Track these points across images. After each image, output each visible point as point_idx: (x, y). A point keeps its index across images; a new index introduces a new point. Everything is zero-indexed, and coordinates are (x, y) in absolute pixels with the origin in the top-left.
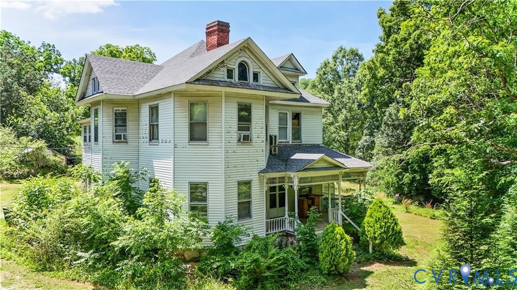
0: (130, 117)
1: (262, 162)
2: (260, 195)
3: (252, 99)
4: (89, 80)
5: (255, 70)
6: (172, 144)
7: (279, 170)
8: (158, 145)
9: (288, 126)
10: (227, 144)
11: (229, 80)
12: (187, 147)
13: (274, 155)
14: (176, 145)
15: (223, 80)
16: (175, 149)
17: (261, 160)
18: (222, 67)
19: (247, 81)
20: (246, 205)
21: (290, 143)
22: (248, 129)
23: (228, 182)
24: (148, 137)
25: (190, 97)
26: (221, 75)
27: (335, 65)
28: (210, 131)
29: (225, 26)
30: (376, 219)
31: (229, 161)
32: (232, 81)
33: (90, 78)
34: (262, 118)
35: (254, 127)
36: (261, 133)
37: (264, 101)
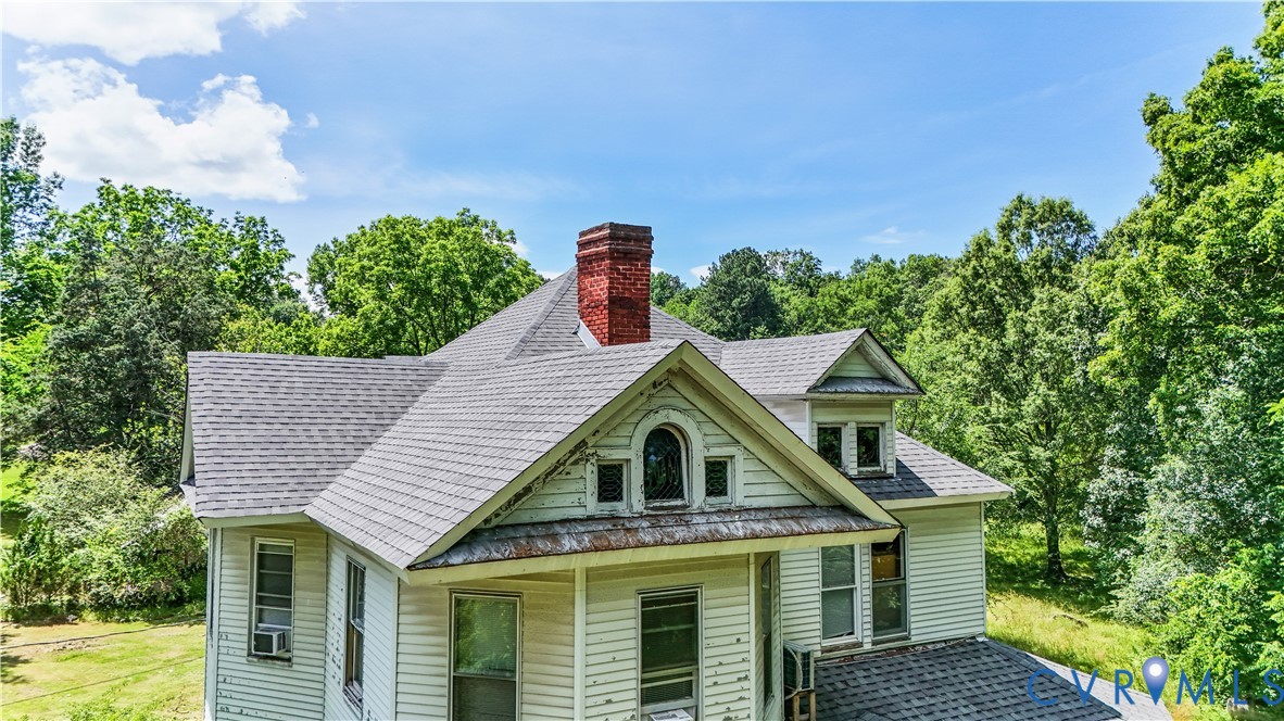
0: (302, 571)
3: (700, 567)
5: (716, 452)
9: (858, 583)
11: (607, 507)
15: (579, 513)
18: (575, 463)
19: (682, 497)
21: (868, 647)
22: (687, 689)
26: (578, 496)
27: (1007, 250)
29: (637, 240)
34: (744, 638)
35: (709, 682)
36: (741, 699)
37: (752, 567)
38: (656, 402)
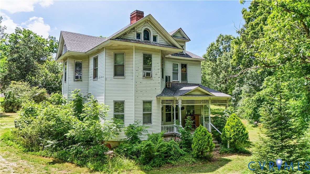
0: (84, 65)
1: (159, 90)
2: (158, 110)
3: (152, 51)
4: (63, 47)
5: (154, 34)
6: (104, 78)
7: (170, 95)
8: (97, 80)
9: (179, 72)
10: (136, 78)
11: (138, 40)
12: (112, 79)
13: (169, 88)
14: (106, 78)
15: (134, 39)
16: (106, 81)
17: (158, 89)
18: (133, 32)
19: (149, 40)
20: (149, 116)
21: (180, 82)
22: (150, 69)
23: (137, 100)
24: (93, 77)
25: (115, 50)
26: (133, 36)
27: (218, 45)
28: (126, 70)
29: (141, 14)
30: (231, 127)
31: (137, 88)
32: (140, 40)
33: (63, 45)
34: (159, 63)
35: (154, 68)
36: (158, 72)
37: (160, 53)
38: (145, 25)
